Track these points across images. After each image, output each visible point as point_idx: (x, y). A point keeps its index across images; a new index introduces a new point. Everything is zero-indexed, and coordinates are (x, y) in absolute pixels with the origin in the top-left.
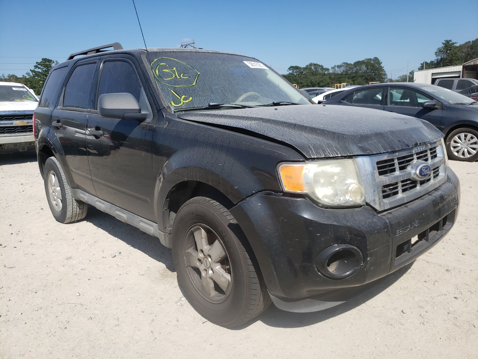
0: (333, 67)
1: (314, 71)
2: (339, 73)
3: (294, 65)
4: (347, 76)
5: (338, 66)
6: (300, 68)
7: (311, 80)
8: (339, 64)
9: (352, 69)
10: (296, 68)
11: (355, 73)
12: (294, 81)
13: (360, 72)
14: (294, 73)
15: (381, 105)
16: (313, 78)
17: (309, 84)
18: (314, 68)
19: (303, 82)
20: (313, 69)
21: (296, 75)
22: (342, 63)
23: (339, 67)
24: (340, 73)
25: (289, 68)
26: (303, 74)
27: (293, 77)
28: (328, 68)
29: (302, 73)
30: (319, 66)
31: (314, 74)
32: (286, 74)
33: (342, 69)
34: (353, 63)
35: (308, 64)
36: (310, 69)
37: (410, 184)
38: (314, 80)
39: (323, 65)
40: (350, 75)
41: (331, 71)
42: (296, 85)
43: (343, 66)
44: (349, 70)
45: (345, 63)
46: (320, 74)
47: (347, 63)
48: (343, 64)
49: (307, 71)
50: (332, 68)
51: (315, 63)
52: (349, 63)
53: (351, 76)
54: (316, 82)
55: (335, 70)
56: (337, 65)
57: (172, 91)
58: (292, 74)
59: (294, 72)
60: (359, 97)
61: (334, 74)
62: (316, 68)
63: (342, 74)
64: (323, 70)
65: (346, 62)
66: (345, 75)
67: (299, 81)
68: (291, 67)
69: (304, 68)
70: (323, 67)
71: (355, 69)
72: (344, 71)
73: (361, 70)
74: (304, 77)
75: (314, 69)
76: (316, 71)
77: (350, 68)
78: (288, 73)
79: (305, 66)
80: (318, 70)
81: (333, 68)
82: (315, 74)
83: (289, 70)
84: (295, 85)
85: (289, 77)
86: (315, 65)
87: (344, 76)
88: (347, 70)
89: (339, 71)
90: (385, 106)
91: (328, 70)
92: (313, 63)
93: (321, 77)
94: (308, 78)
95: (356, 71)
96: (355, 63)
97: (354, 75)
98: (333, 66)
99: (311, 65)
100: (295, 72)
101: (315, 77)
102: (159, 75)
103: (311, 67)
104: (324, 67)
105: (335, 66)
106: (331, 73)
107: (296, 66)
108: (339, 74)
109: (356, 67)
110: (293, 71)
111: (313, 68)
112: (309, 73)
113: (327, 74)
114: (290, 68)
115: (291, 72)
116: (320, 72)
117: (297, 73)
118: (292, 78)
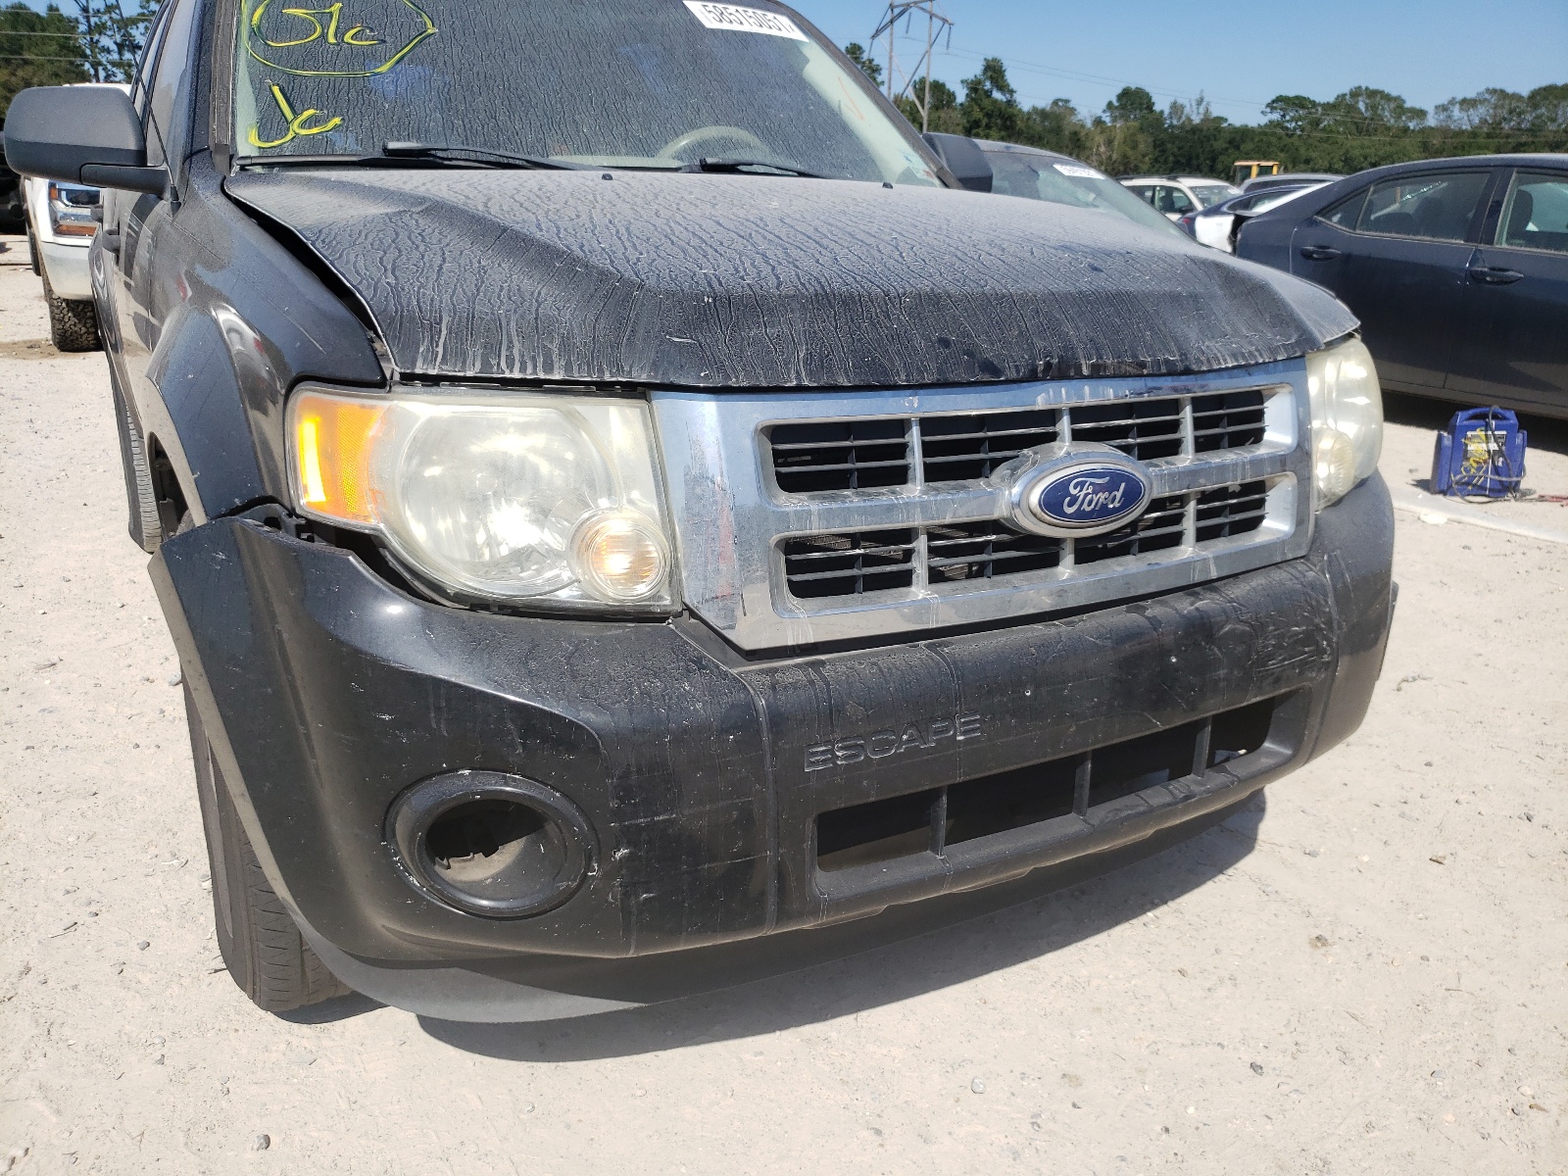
0: (1443, 105)
1: (1366, 119)
2: (1464, 127)
3: (1291, 94)
4: (1496, 140)
5: (1464, 102)
6: (1314, 104)
7: (1347, 152)
8: (1471, 94)
9: (1519, 114)
10: (1299, 102)
11: (1529, 130)
12: (1282, 150)
13: (1552, 127)
14: (1288, 121)
15: (1466, 241)
16: (1354, 144)
17: (1339, 165)
18: (1367, 104)
19: (1314, 155)
20: (1363, 110)
21: (1295, 129)
22: (1482, 89)
23: (1467, 104)
24: (1466, 130)
25: (1269, 101)
26: (1322, 125)
27: (1280, 138)
28: (1423, 108)
29: (1318, 125)
30: (1387, 97)
31: (1361, 128)
32: (1255, 125)
33: (1477, 115)
34: (1525, 92)
35: (1347, 90)
36: (1352, 108)
37: (998, 547)
38: (1356, 153)
39: (1404, 97)
40: (1508, 136)
41: (1431, 121)
42: (1272, 167)
43: (1483, 102)
44: (1505, 119)
45: (1494, 92)
46: (1388, 129)
47: (1502, 91)
48: (1487, 96)
49: (1338, 118)
50: (1436, 107)
51: (1372, 87)
52: (1510, 90)
53: (1510, 140)
54: (1366, 158)
55: (1449, 117)
56: (1460, 97)
57: (276, 89)
58: (1278, 124)
59: (1288, 118)
60: (1410, 210)
61: (1444, 132)
62: (1373, 107)
63: (1474, 134)
64: (1400, 117)
65: (1498, 87)
66: (1489, 136)
67: (1302, 151)
68: (1279, 99)
69: (1328, 107)
70: (1404, 102)
71: (1529, 117)
72: (1484, 121)
73: (1553, 120)
74: (1321, 140)
75: (1367, 108)
76: (1372, 119)
77: (1511, 112)
78: (1263, 120)
79: (1331, 99)
80: (1380, 115)
81: (1443, 108)
82: (1368, 131)
83: (1268, 110)
84: (1270, 164)
85: (1266, 134)
86: (1372, 94)
87: (1481, 140)
88: (1497, 119)
89: (1463, 120)
90: (1482, 247)
91: (1421, 114)
92: (1367, 88)
93: (1388, 139)
94: (1337, 143)
95: (1533, 125)
96: (1534, 95)
97: (1524, 139)
98: (1444, 100)
99: (1356, 93)
100: (1293, 119)
101: (1366, 140)
102: (259, 28)
103: (1357, 102)
104: (1408, 105)
105: (1452, 102)
106: (1432, 128)
107: (1297, 97)
108: (1460, 133)
109: (1536, 107)
110: (1284, 116)
111: (1361, 106)
112: (1344, 123)
113: (1413, 131)
114: (1273, 102)
115: (1276, 116)
116: (1389, 121)
117: (1300, 123)
118: (1273, 140)
